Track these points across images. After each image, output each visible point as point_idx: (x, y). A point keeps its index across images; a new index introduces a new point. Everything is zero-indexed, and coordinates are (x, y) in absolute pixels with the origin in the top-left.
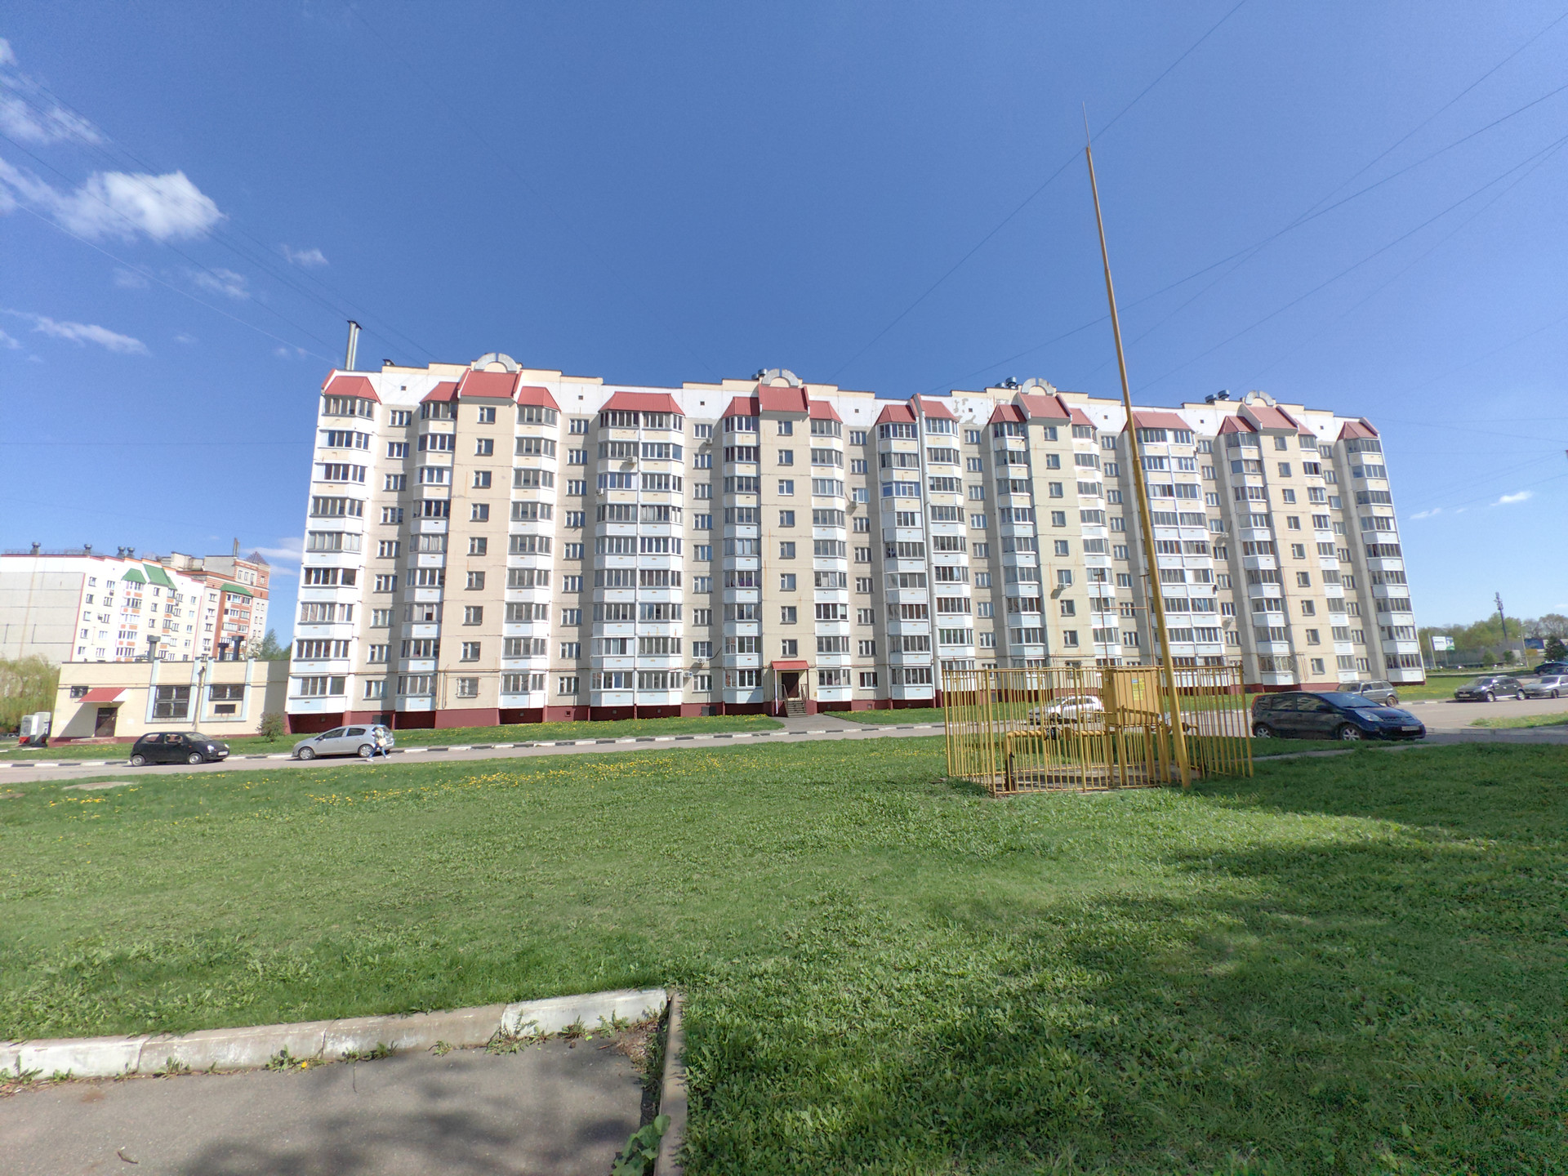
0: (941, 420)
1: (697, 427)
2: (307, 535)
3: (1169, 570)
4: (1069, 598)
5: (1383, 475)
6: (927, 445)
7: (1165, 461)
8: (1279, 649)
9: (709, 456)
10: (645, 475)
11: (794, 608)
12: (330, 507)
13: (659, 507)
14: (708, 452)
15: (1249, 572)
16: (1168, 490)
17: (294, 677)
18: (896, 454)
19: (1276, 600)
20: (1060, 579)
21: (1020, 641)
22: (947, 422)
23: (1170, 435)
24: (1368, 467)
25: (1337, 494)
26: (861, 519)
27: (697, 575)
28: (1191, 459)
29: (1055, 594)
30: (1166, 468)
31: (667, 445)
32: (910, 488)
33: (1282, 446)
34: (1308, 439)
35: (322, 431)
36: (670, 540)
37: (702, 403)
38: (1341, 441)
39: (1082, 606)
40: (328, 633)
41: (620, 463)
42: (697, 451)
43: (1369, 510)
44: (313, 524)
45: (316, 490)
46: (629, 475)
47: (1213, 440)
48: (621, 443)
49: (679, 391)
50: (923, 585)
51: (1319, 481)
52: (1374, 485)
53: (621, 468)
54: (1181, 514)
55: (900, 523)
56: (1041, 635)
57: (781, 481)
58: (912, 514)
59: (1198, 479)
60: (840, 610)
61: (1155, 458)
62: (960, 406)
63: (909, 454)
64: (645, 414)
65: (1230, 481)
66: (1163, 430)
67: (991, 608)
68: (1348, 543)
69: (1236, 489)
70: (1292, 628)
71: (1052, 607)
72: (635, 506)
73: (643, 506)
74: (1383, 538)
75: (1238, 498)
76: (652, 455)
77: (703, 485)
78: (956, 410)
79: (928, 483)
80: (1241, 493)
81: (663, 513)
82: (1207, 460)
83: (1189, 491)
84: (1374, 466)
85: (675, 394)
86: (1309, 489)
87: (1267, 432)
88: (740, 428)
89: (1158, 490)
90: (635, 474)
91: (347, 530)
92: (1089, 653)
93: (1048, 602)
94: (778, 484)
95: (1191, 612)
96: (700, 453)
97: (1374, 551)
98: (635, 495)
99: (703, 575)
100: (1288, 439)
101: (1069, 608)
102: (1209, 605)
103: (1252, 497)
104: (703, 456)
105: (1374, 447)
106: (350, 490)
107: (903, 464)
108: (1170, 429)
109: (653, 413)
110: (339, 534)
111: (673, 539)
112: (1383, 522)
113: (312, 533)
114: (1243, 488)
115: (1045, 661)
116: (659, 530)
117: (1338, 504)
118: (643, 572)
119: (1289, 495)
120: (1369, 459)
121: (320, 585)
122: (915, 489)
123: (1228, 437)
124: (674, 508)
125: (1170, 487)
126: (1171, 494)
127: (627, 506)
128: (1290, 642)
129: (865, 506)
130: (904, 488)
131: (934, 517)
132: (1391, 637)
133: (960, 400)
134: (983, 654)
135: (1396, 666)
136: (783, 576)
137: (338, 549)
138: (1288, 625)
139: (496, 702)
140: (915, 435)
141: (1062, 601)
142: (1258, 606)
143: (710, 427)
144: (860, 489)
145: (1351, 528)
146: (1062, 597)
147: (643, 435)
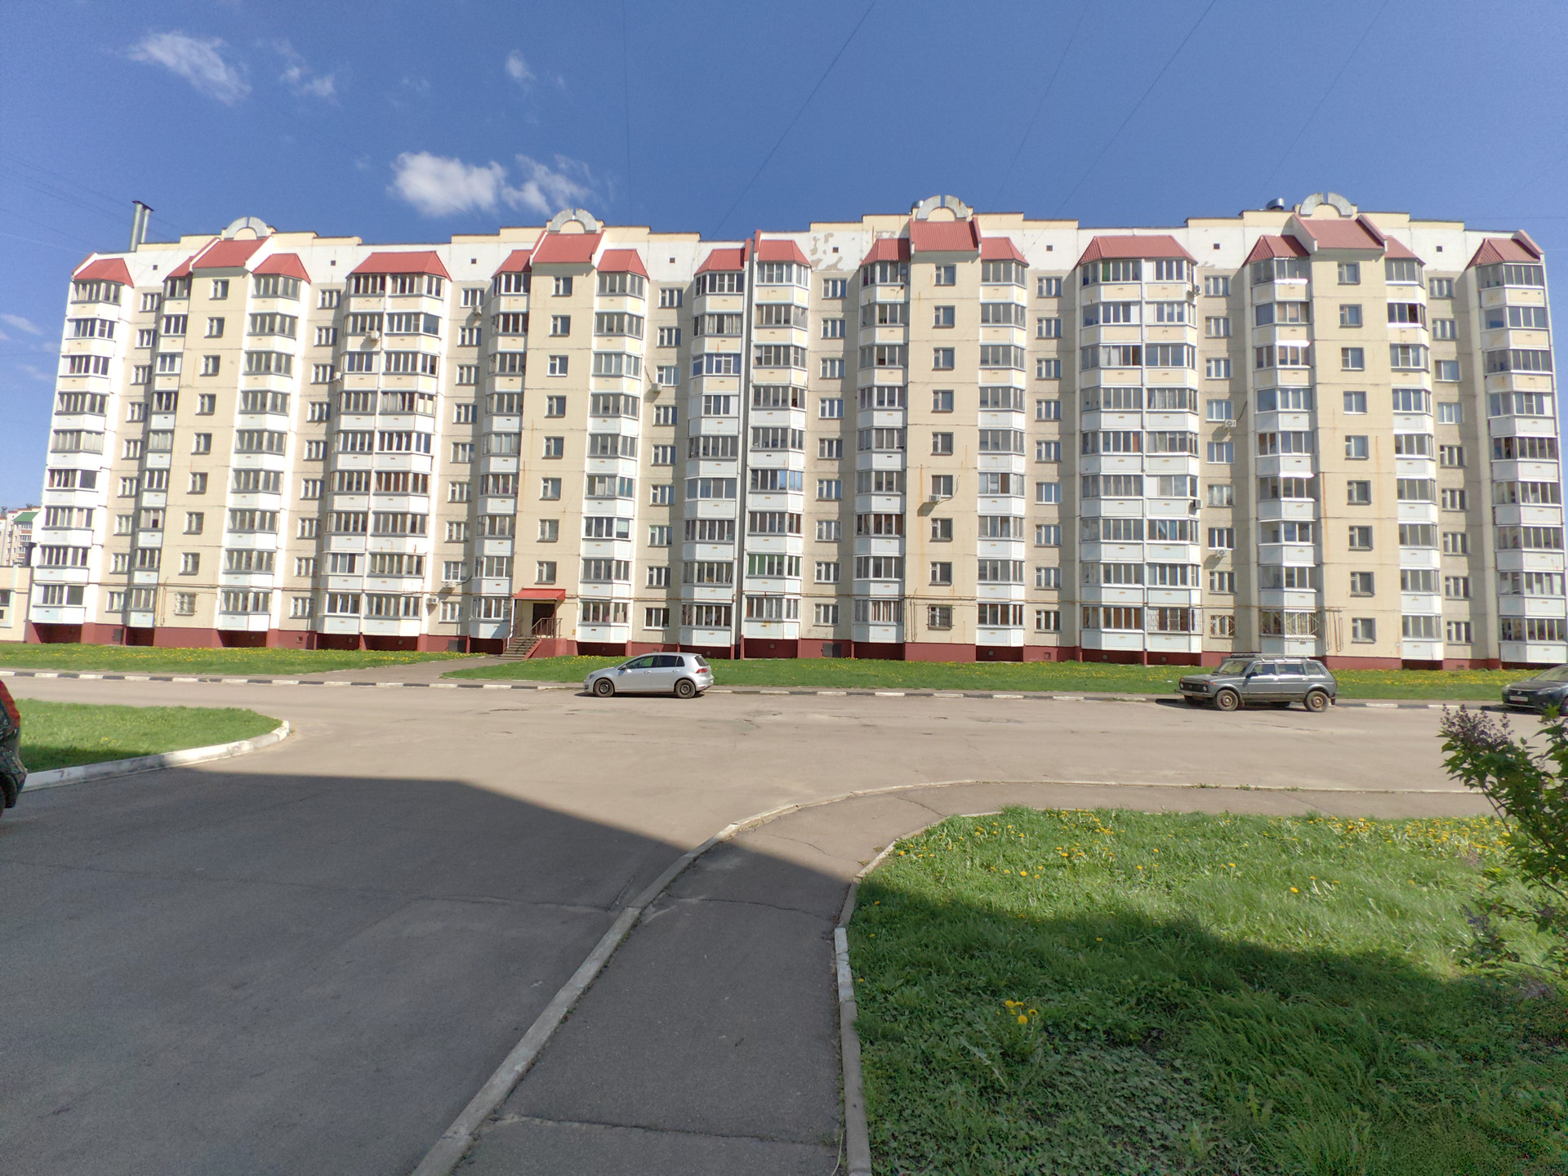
0: (780, 264)
1: (466, 293)
2: (52, 435)
3: (1117, 477)
4: (946, 516)
5: (1542, 323)
6: (756, 300)
7: (1134, 310)
8: (1297, 600)
9: (479, 330)
10: (389, 354)
11: (557, 522)
12: (74, 402)
13: (403, 394)
14: (477, 324)
15: (1263, 481)
16: (1132, 355)
17: (37, 585)
18: (711, 315)
19: (1304, 526)
20: (936, 489)
21: (867, 575)
22: (789, 266)
23: (1148, 269)
24: (1515, 310)
25: (1453, 357)
26: (666, 408)
27: (454, 479)
28: (1181, 304)
29: (924, 510)
30: (1134, 319)
31: (417, 315)
32: (727, 362)
33: (1352, 276)
34: (1404, 264)
35: (70, 320)
36: (414, 436)
37: (474, 261)
38: (1473, 269)
39: (966, 528)
40: (65, 539)
41: (360, 340)
42: (464, 324)
43: (1506, 381)
44: (58, 422)
45: (62, 385)
46: (370, 355)
47: (1232, 275)
48: (364, 315)
49: (446, 246)
50: (731, 494)
51: (1417, 334)
52: (1519, 339)
53: (362, 346)
54: (1150, 390)
55: (708, 410)
56: (897, 568)
57: (553, 358)
58: (727, 398)
59: (1191, 336)
60: (617, 527)
61: (1116, 305)
62: (821, 246)
63: (730, 315)
64: (394, 276)
65: (1252, 337)
66: (1136, 261)
67: (838, 529)
68: (1462, 436)
69: (1259, 350)
70: (1325, 569)
71: (918, 528)
72: (375, 393)
73: (385, 393)
74: (1524, 428)
75: (1260, 364)
76: (399, 328)
77: (469, 368)
78: (814, 251)
79: (754, 353)
80: (1266, 357)
81: (408, 401)
82: (1220, 307)
83: (1173, 355)
84: (1527, 309)
85: (442, 251)
86: (1393, 347)
87: (1325, 256)
88: (508, 289)
89: (1115, 356)
90: (378, 353)
91: (85, 428)
92: (968, 595)
93: (912, 521)
94: (549, 361)
95: (1146, 540)
96: (467, 328)
97: (1506, 448)
98: (378, 380)
99: (461, 480)
100: (1365, 267)
101: (945, 530)
102: (1182, 531)
103: (1283, 362)
104: (471, 331)
105: (1531, 276)
106: (93, 384)
107: (720, 330)
108: (1148, 259)
109: (403, 275)
110: (79, 432)
111: (419, 435)
112: (1531, 402)
113: (57, 432)
114: (1271, 349)
115: (900, 602)
116: (401, 423)
117: (1454, 374)
118: (379, 474)
119: (1354, 358)
120: (1516, 295)
121: (61, 488)
122: (732, 363)
123: (1256, 269)
124: (422, 396)
125: (1137, 350)
126: (1137, 361)
127: (366, 393)
128: (1319, 591)
129: (673, 391)
130: (719, 363)
131: (757, 401)
132: (1517, 592)
133: (821, 236)
134: (818, 590)
135: (1519, 638)
136: (546, 480)
137: (77, 450)
138: (1319, 564)
139: (212, 621)
140: (740, 288)
141: (934, 520)
142: (1272, 532)
143: (482, 292)
144: (668, 368)
145: (1472, 413)
146: (934, 514)
147: (389, 303)
